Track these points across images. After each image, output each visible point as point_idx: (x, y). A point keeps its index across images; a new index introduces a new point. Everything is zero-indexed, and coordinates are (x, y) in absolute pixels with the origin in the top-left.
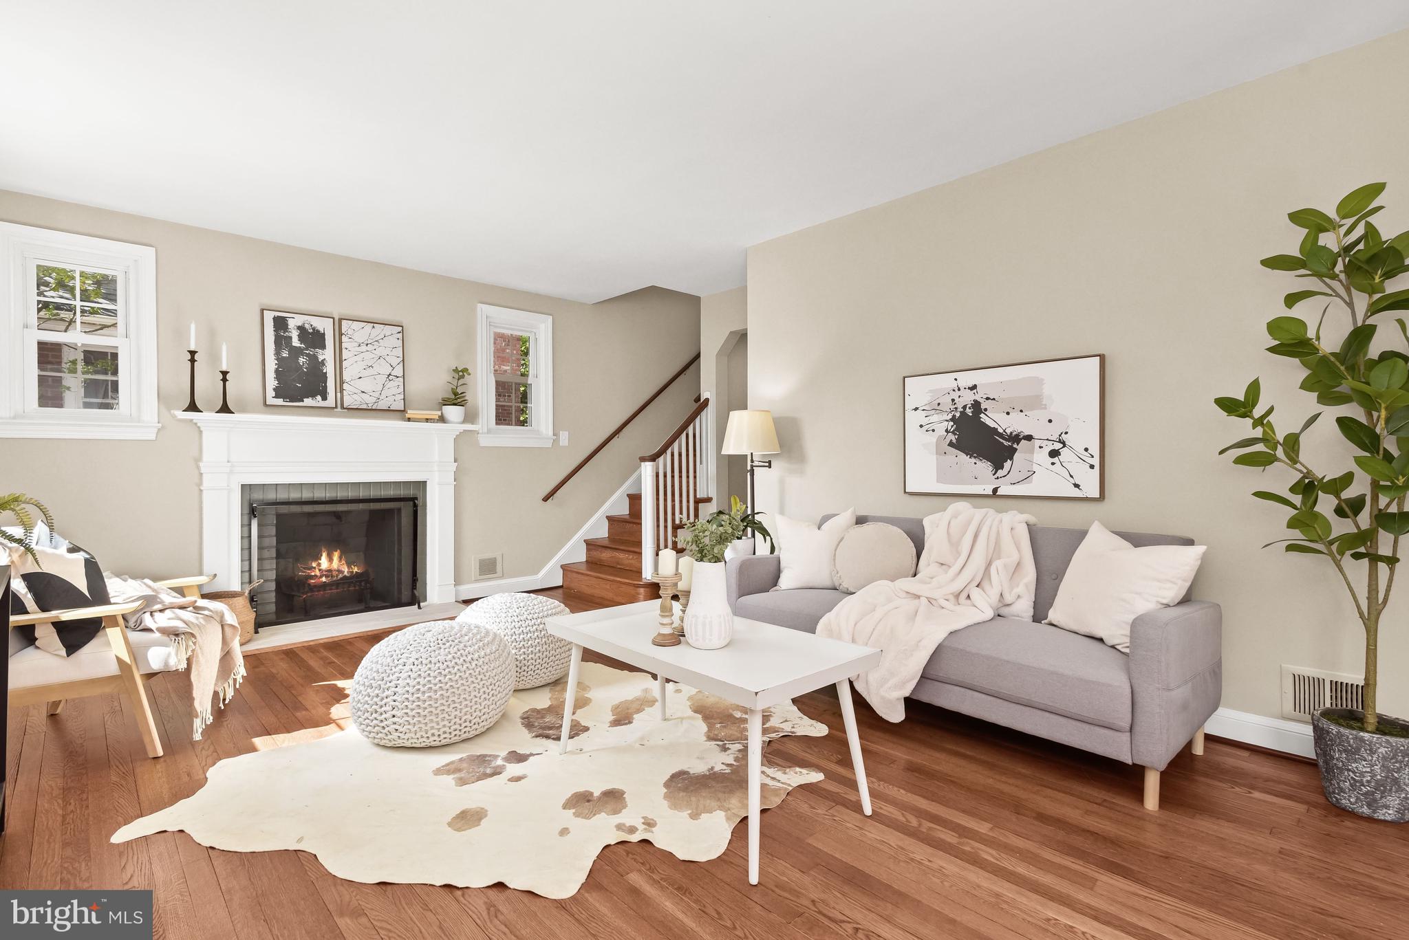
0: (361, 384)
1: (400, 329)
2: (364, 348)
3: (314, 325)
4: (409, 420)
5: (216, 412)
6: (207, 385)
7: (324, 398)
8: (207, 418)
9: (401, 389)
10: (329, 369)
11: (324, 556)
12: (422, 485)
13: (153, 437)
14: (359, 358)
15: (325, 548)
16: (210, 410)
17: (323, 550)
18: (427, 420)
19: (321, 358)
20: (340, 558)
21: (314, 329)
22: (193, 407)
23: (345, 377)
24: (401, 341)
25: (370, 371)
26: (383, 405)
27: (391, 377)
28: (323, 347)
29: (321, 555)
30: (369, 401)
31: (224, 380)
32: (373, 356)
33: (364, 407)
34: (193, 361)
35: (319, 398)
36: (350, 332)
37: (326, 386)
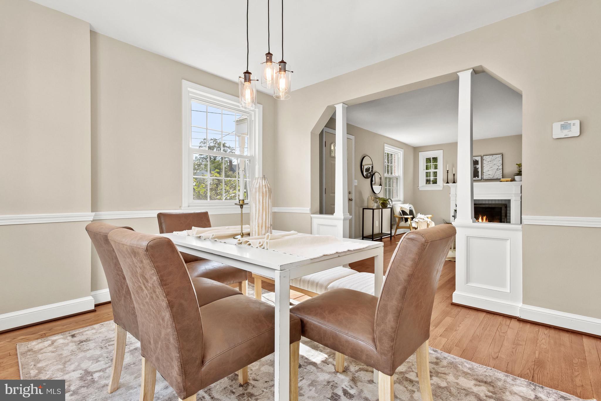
0: (489, 173)
1: (501, 155)
2: (490, 162)
3: (476, 159)
4: (501, 181)
5: (453, 183)
6: (451, 177)
7: (478, 177)
8: (450, 184)
9: (501, 172)
10: (480, 170)
11: (480, 218)
12: (509, 201)
13: (442, 189)
14: (488, 165)
15: (481, 215)
16: (451, 183)
17: (480, 215)
18: (507, 181)
19: (477, 167)
20: (486, 219)
21: (476, 160)
22: (448, 183)
23: (484, 171)
24: (501, 159)
25: (492, 169)
26: (495, 178)
27: (498, 170)
28: (478, 164)
29: (479, 218)
30: (491, 177)
31: (454, 176)
32: (492, 164)
33: (489, 179)
34: (448, 172)
35: (477, 177)
36: (486, 159)
37: (478, 174)
